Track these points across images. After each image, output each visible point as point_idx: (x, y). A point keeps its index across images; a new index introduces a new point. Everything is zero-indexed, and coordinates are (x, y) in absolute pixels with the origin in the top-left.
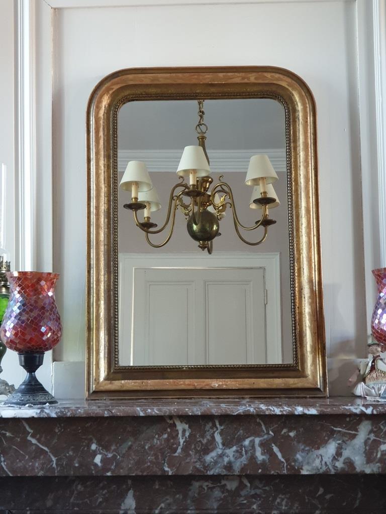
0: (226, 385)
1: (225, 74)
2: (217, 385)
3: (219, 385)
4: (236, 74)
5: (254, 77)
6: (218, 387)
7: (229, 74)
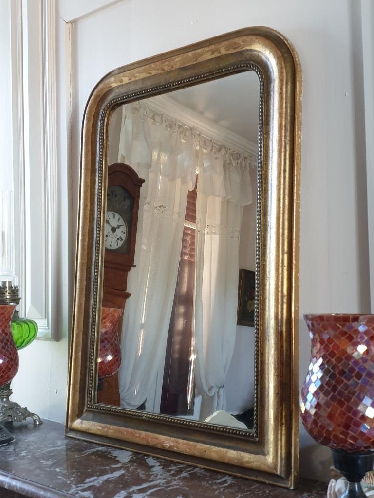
0: (177, 447)
1: (194, 52)
2: (168, 446)
3: (171, 445)
4: (205, 48)
5: (224, 48)
6: (169, 447)
7: (199, 51)
